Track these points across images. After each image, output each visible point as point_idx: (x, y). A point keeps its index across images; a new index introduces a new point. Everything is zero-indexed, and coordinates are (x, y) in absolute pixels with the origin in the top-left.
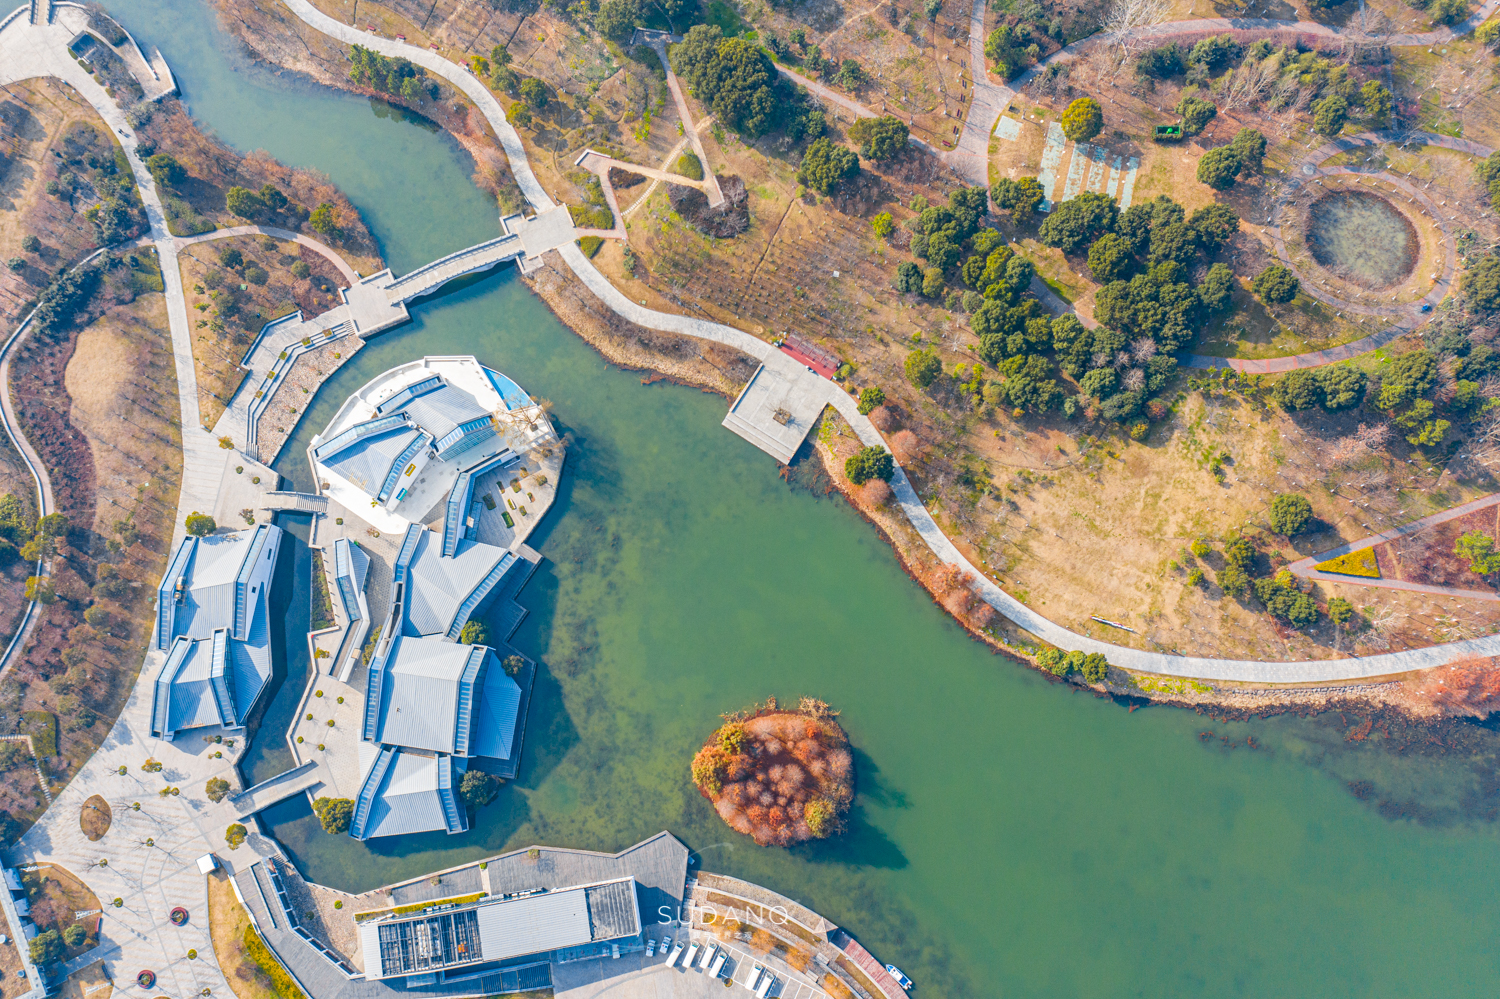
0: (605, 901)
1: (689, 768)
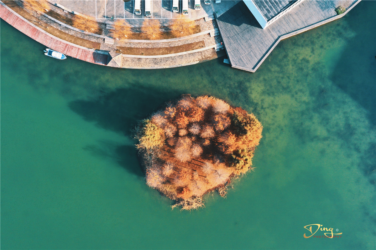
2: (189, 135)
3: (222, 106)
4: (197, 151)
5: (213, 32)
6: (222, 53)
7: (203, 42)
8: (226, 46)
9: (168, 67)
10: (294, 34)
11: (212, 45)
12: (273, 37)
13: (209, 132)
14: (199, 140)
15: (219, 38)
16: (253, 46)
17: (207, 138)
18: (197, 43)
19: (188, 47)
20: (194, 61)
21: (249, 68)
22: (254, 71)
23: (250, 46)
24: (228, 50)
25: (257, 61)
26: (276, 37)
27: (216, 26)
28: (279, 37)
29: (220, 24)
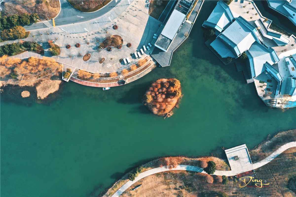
0: (167, 42)
1: (178, 79)
2: (159, 93)
3: (165, 80)
4: (164, 96)
5: (151, 59)
6: (157, 64)
7: (150, 64)
8: (158, 62)
9: (143, 76)
10: (176, 49)
11: (153, 63)
12: (170, 52)
13: (165, 89)
14: (163, 93)
15: (154, 60)
16: (166, 58)
17: (165, 92)
18: (148, 65)
19: (146, 67)
20: (150, 70)
21: (167, 65)
22: (169, 65)
23: (165, 58)
24: (159, 62)
25: (169, 62)
26: (171, 52)
27: (152, 57)
28: (172, 52)
29: (153, 56)
